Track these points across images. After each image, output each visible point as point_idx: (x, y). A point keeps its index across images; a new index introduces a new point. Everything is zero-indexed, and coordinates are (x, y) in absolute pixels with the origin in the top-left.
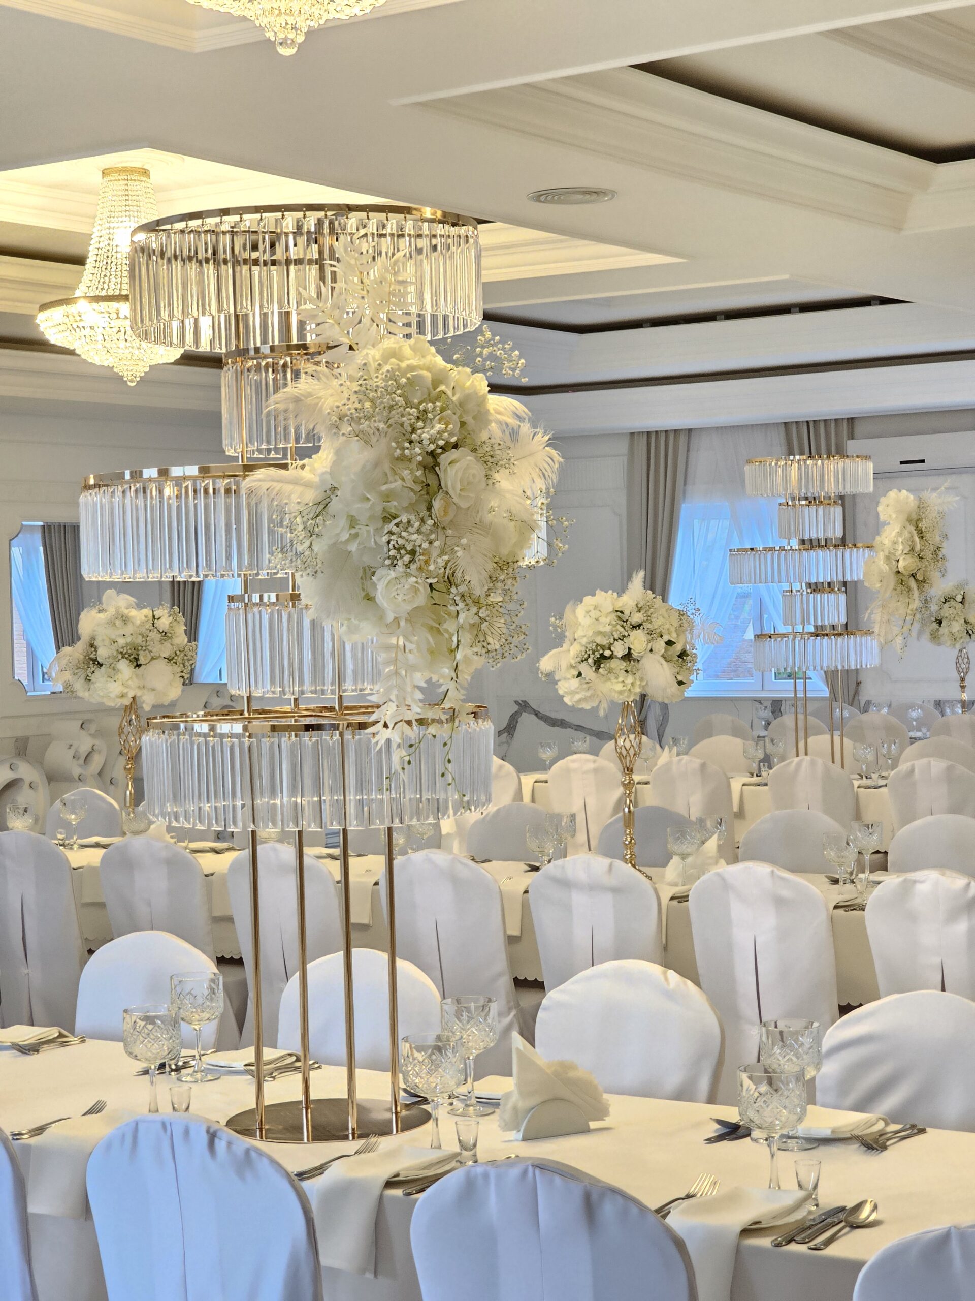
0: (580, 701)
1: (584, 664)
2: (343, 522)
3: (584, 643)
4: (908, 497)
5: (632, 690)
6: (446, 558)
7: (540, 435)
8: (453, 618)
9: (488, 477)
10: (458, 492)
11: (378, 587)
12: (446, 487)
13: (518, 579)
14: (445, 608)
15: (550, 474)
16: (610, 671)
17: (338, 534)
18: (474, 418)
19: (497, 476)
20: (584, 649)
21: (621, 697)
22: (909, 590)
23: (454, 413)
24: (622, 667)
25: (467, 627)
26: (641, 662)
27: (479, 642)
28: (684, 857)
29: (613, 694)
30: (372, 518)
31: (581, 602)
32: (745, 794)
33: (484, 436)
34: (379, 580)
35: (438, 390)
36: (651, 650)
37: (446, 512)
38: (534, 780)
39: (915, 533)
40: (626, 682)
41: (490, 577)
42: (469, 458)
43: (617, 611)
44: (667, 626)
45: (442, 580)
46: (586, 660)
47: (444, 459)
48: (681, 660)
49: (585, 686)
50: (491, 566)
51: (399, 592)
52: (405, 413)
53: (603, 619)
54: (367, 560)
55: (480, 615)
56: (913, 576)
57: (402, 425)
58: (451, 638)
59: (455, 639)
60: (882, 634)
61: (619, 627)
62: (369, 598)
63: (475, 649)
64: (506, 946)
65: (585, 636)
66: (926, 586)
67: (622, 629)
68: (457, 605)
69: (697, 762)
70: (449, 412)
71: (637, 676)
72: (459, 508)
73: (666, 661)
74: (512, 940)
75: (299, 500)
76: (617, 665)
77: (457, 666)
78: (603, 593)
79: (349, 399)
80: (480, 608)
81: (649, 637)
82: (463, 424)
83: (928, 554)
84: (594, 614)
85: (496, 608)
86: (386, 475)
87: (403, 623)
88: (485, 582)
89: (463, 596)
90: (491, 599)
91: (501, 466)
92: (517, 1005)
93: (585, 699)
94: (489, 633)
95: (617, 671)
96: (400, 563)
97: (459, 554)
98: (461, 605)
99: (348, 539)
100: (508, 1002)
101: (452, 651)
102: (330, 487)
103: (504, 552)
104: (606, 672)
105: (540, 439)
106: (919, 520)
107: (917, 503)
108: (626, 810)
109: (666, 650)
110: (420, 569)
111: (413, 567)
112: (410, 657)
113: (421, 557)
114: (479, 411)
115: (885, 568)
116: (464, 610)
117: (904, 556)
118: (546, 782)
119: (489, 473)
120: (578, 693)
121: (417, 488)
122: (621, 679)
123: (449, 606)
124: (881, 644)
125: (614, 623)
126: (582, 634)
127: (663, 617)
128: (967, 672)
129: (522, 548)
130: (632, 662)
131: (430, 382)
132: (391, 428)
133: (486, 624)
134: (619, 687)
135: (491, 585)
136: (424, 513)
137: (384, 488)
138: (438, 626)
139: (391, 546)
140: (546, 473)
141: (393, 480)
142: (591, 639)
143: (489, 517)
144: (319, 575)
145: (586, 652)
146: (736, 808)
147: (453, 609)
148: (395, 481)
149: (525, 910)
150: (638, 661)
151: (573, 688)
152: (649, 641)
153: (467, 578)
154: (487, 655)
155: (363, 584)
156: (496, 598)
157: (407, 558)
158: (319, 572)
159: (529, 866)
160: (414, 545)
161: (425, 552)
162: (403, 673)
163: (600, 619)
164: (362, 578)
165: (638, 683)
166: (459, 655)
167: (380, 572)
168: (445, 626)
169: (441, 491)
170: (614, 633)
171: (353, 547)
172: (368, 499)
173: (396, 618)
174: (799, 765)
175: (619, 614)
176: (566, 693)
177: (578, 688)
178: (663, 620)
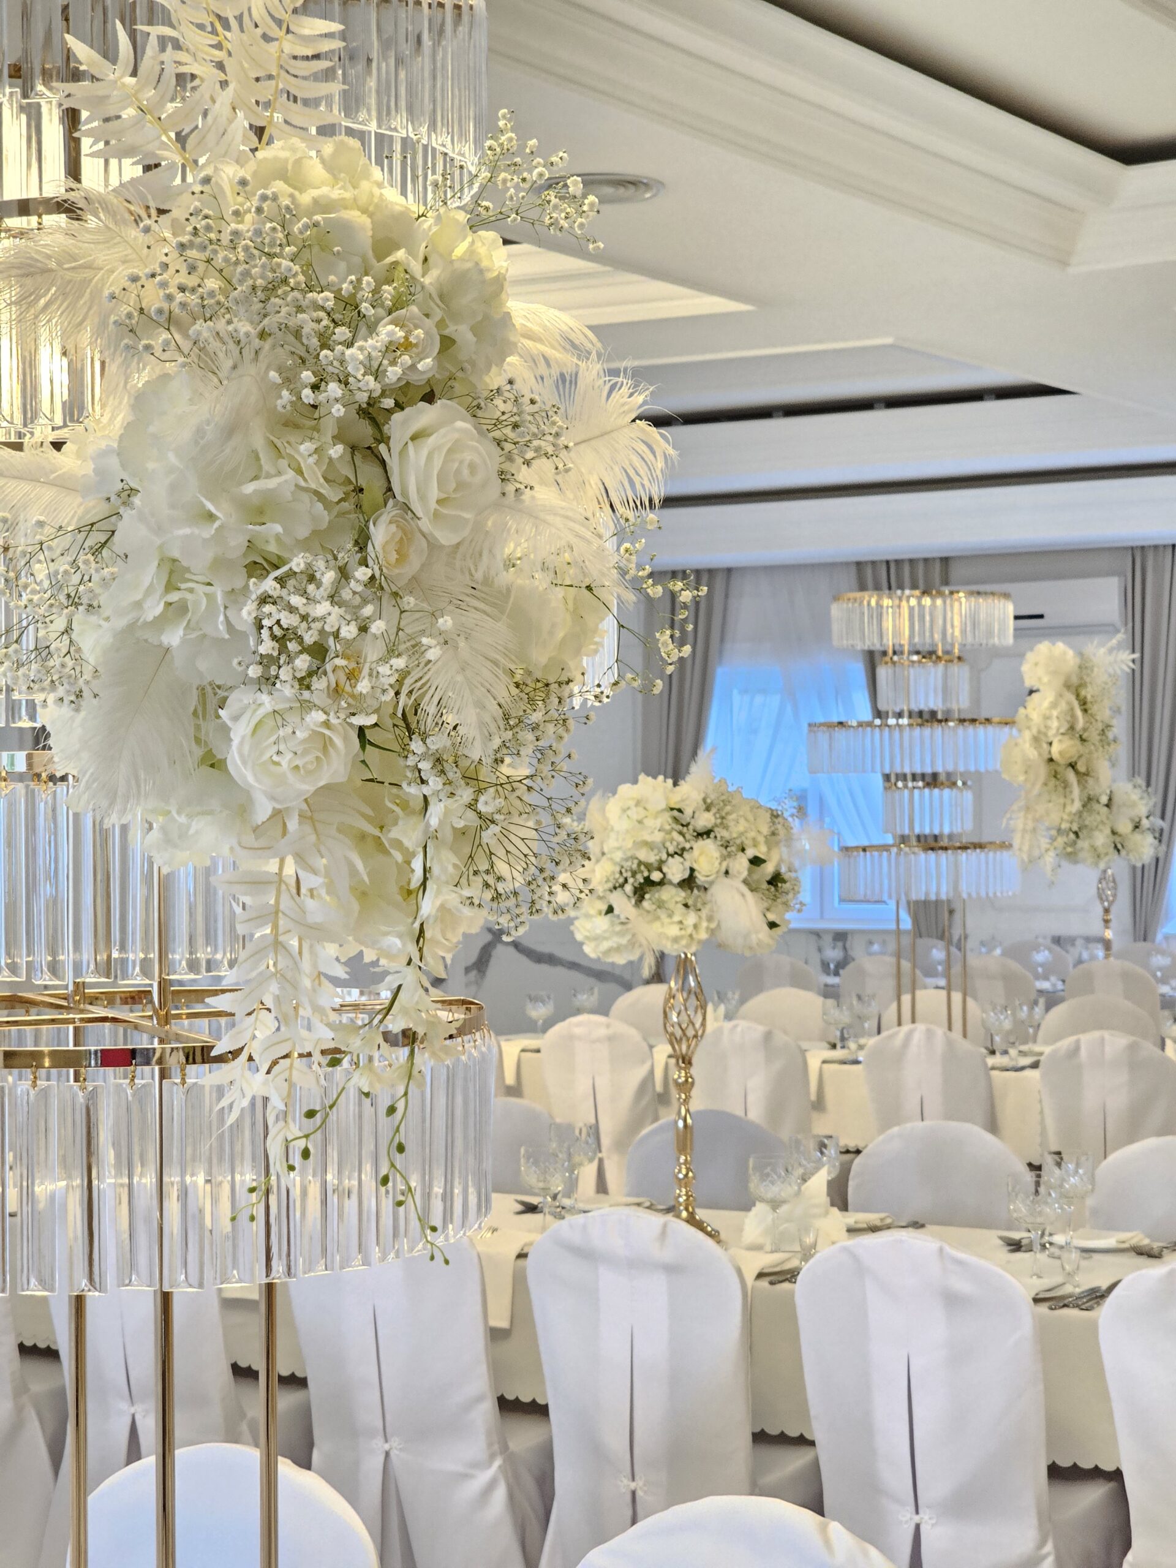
0: (609, 951)
1: (618, 893)
2: (149, 574)
3: (618, 860)
4: (1065, 653)
5: (695, 936)
6: (400, 663)
7: (625, 390)
8: (413, 812)
9: (504, 476)
10: (433, 505)
11: (232, 735)
12: (405, 493)
13: (571, 723)
14: (394, 790)
15: (646, 482)
16: (661, 905)
17: (138, 605)
18: (474, 330)
19: (524, 474)
20: (618, 869)
21: (676, 946)
22: (1066, 785)
23: (427, 315)
24: (678, 899)
25: (448, 835)
26: (710, 892)
27: (476, 873)
28: (775, 1204)
29: (664, 942)
30: (220, 564)
31: (614, 793)
32: (826, 1076)
33: (495, 379)
34: (236, 718)
35: (390, 259)
36: (727, 873)
37: (402, 557)
38: (519, 1049)
39: (1076, 704)
40: (685, 922)
41: (506, 717)
42: (460, 424)
43: (672, 809)
44: (752, 834)
45: (388, 722)
46: (622, 886)
47: (400, 425)
48: (773, 889)
49: (618, 928)
50: (504, 691)
51: (282, 748)
52: (304, 303)
53: (650, 822)
54: (207, 668)
55: (481, 807)
56: (1072, 766)
57: (297, 334)
58: (409, 863)
59: (417, 864)
60: (1026, 848)
61: (675, 835)
62: (214, 763)
63: (467, 893)
64: (486, 1345)
65: (619, 848)
66: (1091, 781)
67: (681, 839)
68: (423, 782)
69: (760, 1030)
70: (414, 309)
71: (704, 913)
72: (433, 546)
73: (752, 890)
74: (496, 1335)
75: (42, 518)
76: (671, 895)
77: (422, 931)
78: (650, 779)
79: (165, 266)
80: (479, 791)
81: (725, 852)
82: (447, 343)
83: (1093, 735)
84: (636, 813)
85: (518, 793)
86: (258, 458)
87: (293, 825)
88: (493, 728)
89: (439, 760)
90: (505, 769)
91: (537, 450)
92: (504, 1448)
93: (618, 949)
94: (501, 852)
95: (671, 905)
96: (285, 674)
97: (432, 654)
98: (435, 783)
99: (162, 614)
100: (490, 1445)
101: (412, 894)
102: (120, 486)
103: (540, 657)
104: (654, 907)
105: (625, 399)
106: (1082, 685)
107: (1078, 660)
108: (681, 1124)
109: (750, 872)
110: (336, 692)
111: (319, 684)
112: (310, 904)
113: (339, 662)
114: (486, 317)
115: (1032, 753)
116: (442, 795)
117: (1060, 737)
118: (538, 1051)
119: (507, 466)
120: (606, 939)
121: (333, 494)
122: (676, 918)
123: (404, 785)
124: (1023, 861)
125: (668, 827)
126: (616, 844)
127: (746, 820)
128: (1113, 901)
129: (578, 652)
130: (695, 891)
131: (370, 241)
132: (270, 341)
133: (494, 829)
134: (674, 931)
135: (509, 734)
136: (347, 553)
137: (249, 488)
138: (376, 832)
139: (265, 633)
140: (636, 479)
141: (273, 471)
142: (629, 854)
143: (507, 577)
144: (88, 700)
145: (621, 873)
146: (813, 1097)
147: (413, 791)
148: (279, 473)
149: (520, 1284)
150: (706, 889)
151: (598, 931)
152: (724, 858)
153: (450, 719)
154: (495, 905)
155: (198, 728)
156: (515, 769)
157: (303, 662)
158: (86, 693)
159: (522, 1203)
160: (322, 632)
161: (350, 649)
162: (294, 943)
163: (646, 821)
164: (195, 713)
165: (704, 924)
166: (428, 906)
167: (239, 698)
168: (394, 833)
169: (391, 502)
170: (668, 844)
171: (174, 637)
172: (211, 517)
173: (277, 813)
174: (909, 1037)
175: (676, 813)
176: (587, 938)
177: (605, 931)
178: (746, 825)
